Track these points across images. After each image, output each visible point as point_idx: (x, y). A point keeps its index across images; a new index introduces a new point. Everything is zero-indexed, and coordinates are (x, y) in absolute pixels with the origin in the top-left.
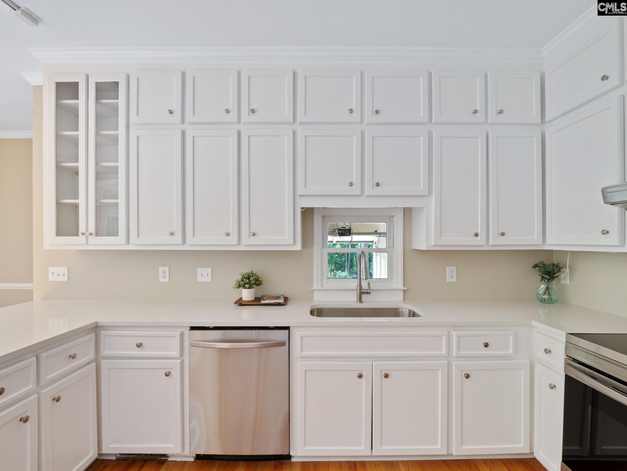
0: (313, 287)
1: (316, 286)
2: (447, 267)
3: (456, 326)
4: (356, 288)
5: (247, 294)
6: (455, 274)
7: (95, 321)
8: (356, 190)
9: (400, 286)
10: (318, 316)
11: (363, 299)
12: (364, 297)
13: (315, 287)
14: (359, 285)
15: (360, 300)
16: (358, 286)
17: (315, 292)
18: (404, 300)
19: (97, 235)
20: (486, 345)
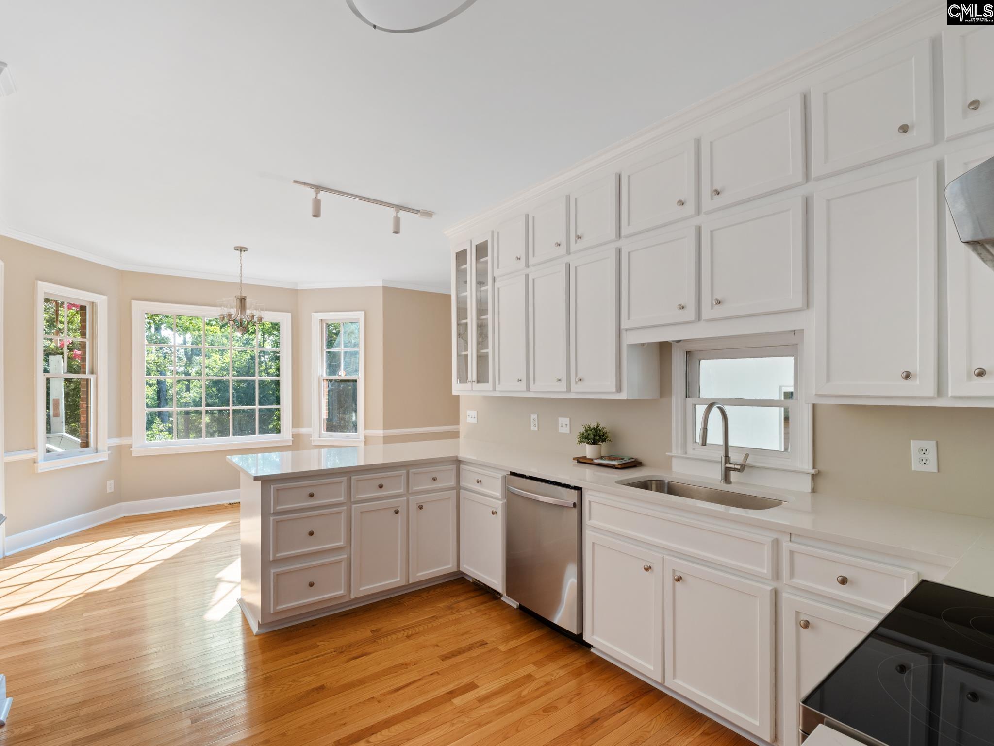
0: (671, 452)
1: (676, 451)
2: (912, 441)
3: (796, 535)
4: (720, 460)
5: (589, 451)
6: (932, 456)
7: (456, 455)
8: (690, 314)
9: (808, 467)
10: (657, 490)
11: (732, 479)
12: (733, 475)
13: (674, 453)
14: (724, 455)
15: (727, 479)
16: (723, 458)
17: (673, 459)
18: (814, 490)
19: (478, 382)
20: (844, 581)
